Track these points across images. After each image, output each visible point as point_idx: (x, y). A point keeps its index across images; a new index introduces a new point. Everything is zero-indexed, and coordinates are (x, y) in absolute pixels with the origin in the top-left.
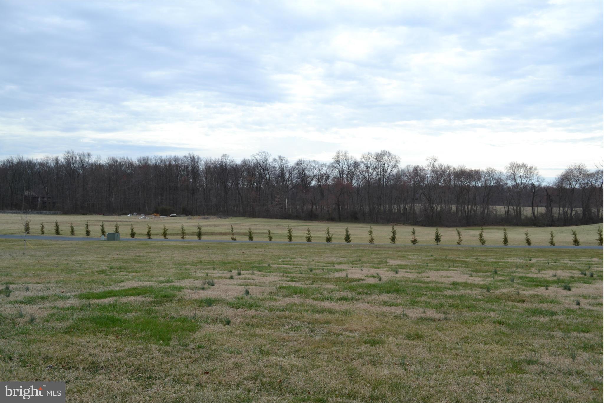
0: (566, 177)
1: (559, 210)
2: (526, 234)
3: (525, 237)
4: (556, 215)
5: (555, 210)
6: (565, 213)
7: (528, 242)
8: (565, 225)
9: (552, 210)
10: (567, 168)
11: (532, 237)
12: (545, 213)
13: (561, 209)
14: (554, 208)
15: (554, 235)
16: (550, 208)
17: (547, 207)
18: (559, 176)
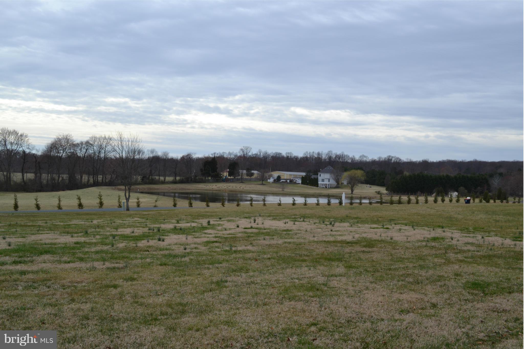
0: (54, 146)
1: (48, 177)
2: (36, 200)
3: (35, 202)
4: (45, 182)
5: (44, 176)
6: (53, 179)
7: (38, 207)
8: (52, 190)
9: (41, 177)
10: (55, 137)
11: (41, 203)
12: (34, 179)
13: (49, 175)
14: (44, 175)
15: (61, 200)
16: (38, 175)
17: (35, 173)
18: (48, 145)
